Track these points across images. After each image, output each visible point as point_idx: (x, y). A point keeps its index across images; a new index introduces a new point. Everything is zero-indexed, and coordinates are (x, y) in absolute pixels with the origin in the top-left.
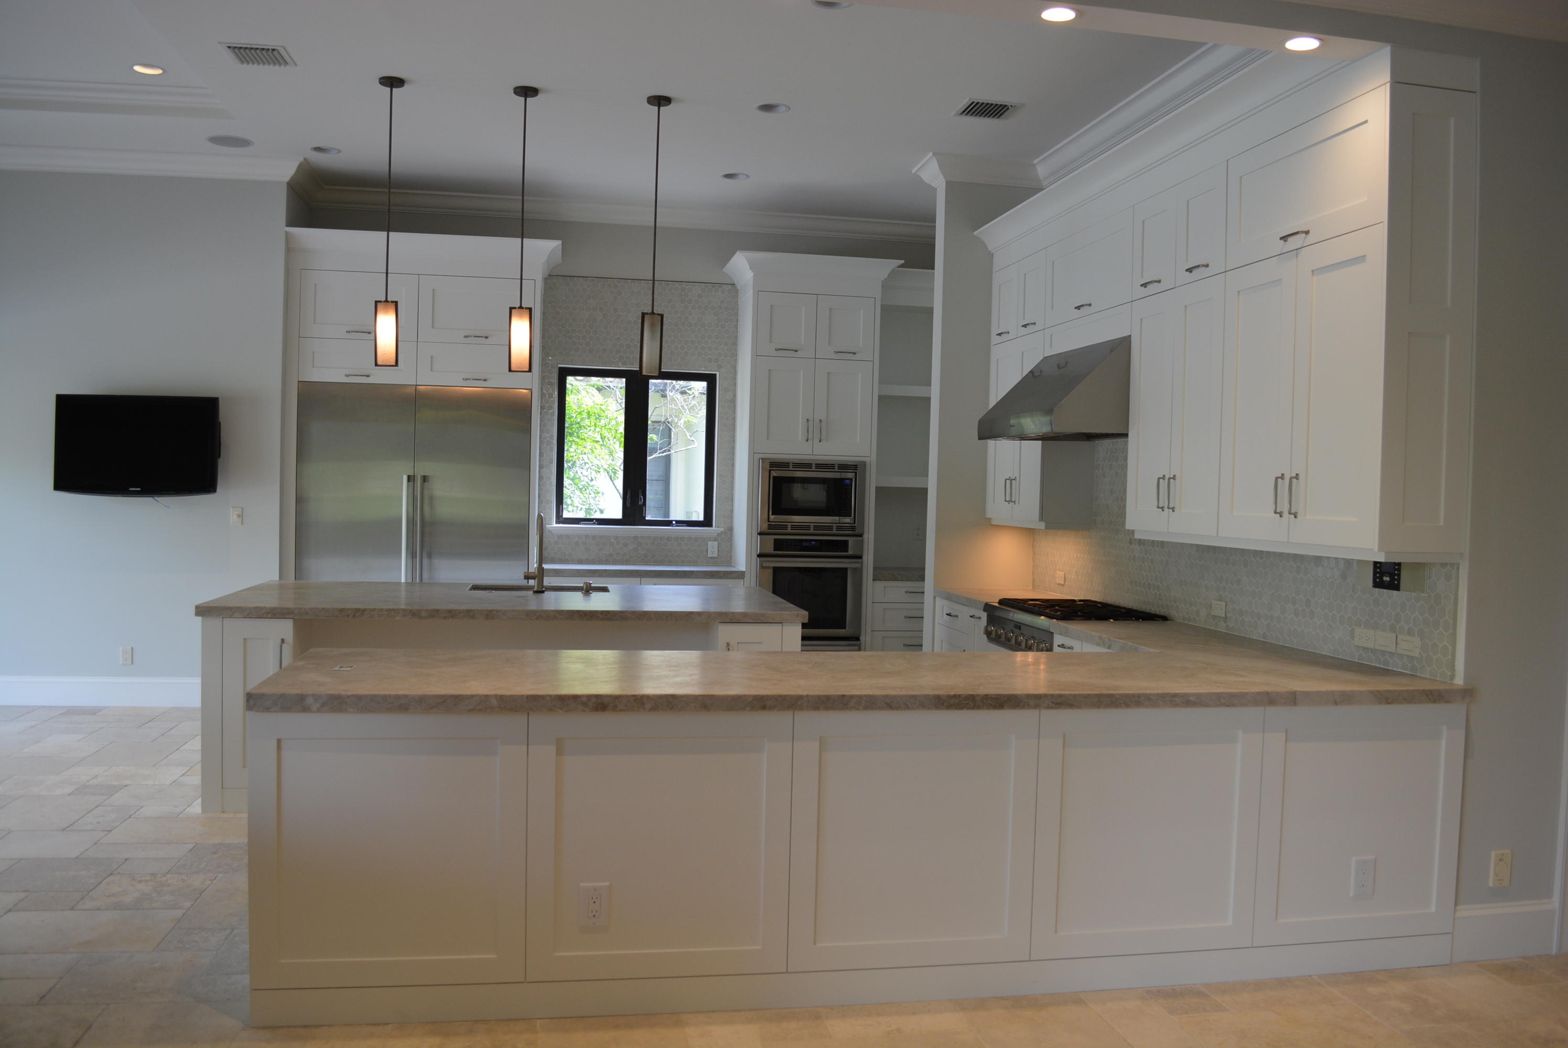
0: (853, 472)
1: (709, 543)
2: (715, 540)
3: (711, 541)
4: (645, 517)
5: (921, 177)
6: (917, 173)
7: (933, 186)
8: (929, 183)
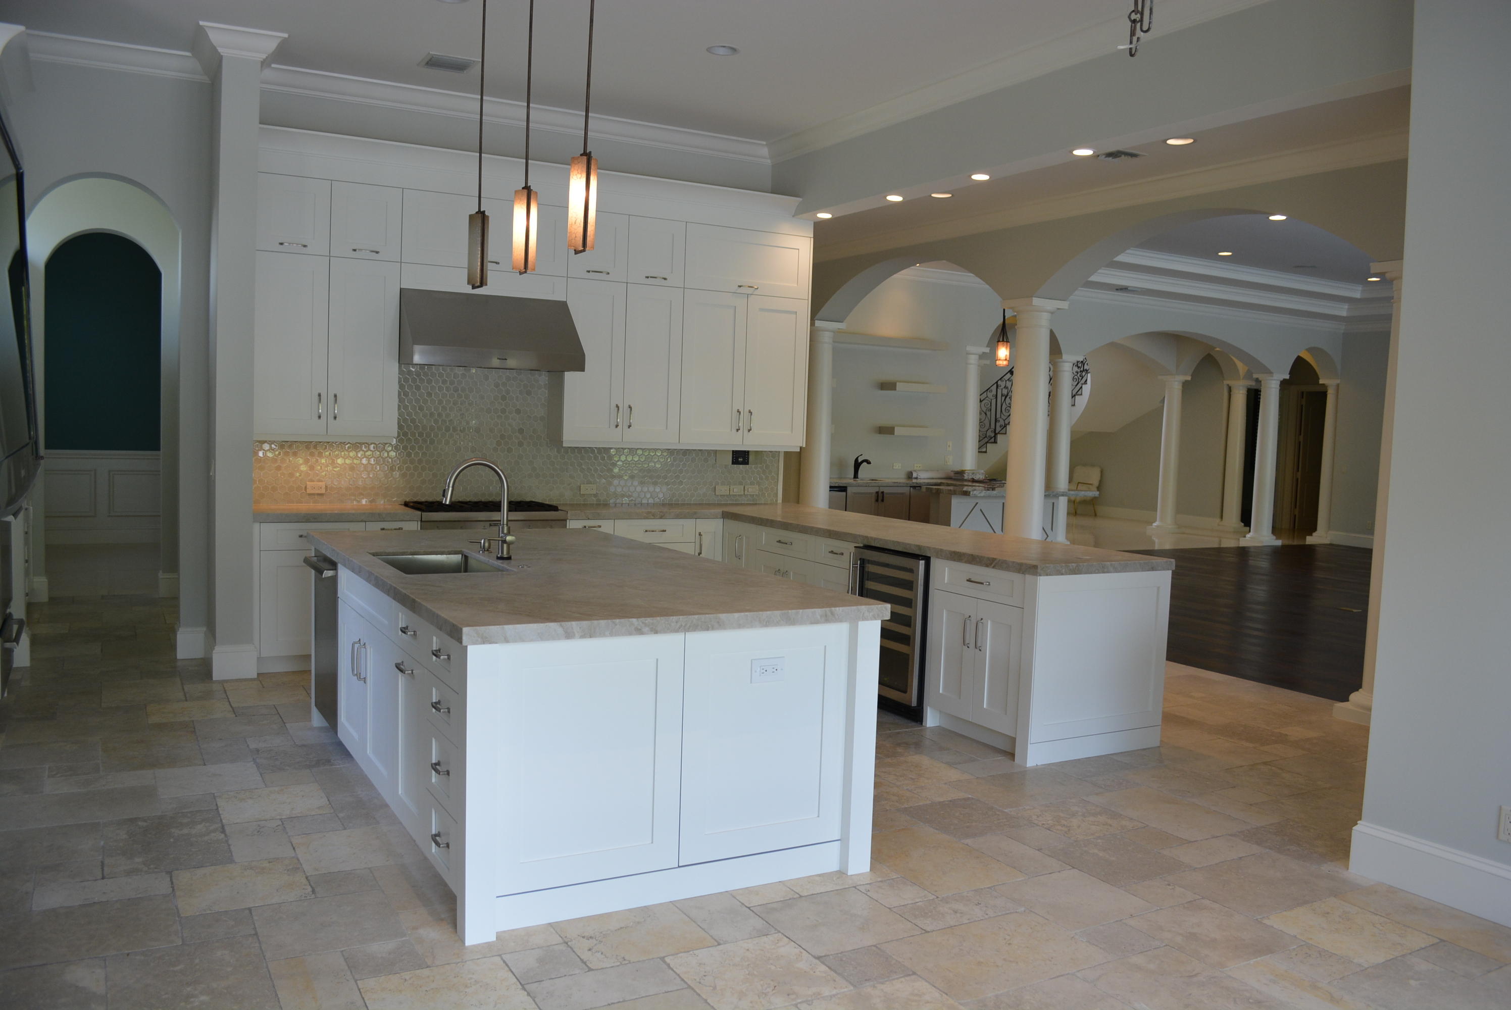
5: (207, 34)
6: (205, 28)
7: (219, 51)
8: (215, 45)
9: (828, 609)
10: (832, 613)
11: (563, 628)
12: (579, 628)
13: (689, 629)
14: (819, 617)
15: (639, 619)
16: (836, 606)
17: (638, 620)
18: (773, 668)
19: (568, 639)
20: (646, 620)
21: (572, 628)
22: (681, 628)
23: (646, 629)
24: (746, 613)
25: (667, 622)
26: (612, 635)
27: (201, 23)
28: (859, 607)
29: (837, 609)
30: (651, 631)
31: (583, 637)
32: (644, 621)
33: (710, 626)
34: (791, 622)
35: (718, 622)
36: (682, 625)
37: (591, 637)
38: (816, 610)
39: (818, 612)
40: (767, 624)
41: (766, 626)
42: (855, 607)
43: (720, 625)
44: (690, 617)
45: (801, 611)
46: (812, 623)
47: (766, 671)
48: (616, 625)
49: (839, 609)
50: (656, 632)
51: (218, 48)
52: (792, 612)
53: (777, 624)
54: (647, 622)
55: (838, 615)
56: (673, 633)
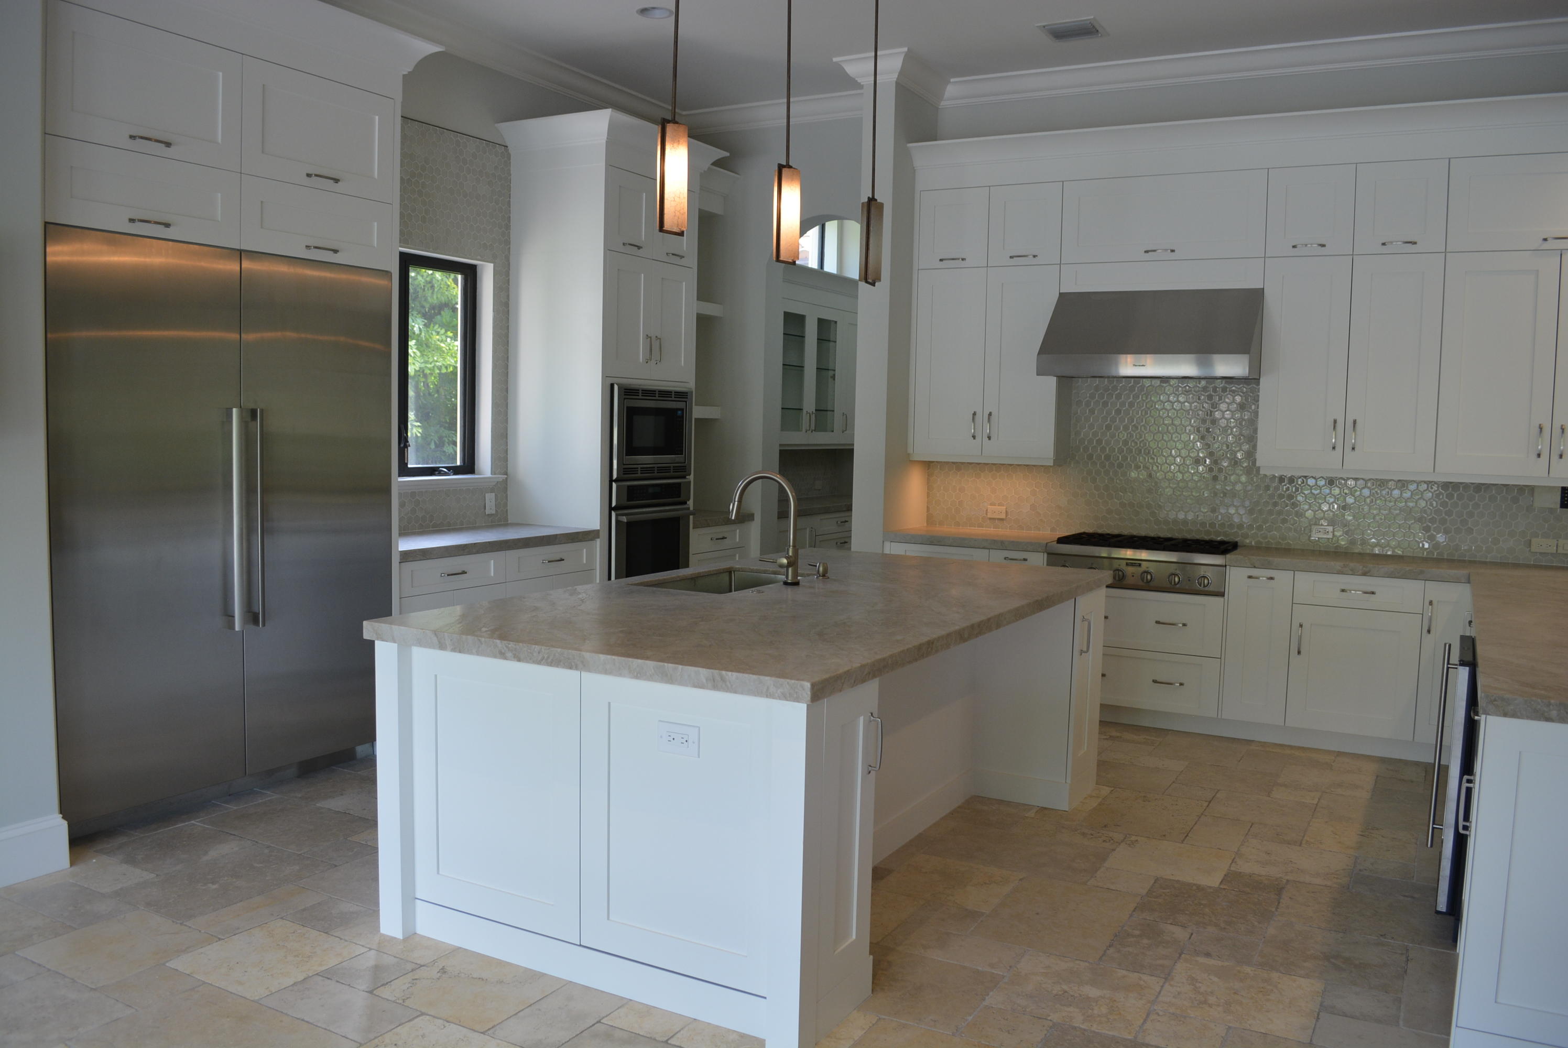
0: (684, 401)
1: (487, 496)
2: (492, 490)
3: (488, 493)
4: (407, 464)
5: (844, 68)
6: (840, 63)
7: (859, 81)
8: (853, 77)
9: (716, 672)
10: (723, 680)
11: (437, 638)
12: (450, 640)
13: (552, 663)
14: (705, 681)
15: (503, 641)
16: (727, 669)
17: (501, 642)
18: (682, 738)
19: (441, 650)
20: (509, 644)
21: (445, 640)
22: (544, 661)
23: (509, 654)
24: (614, 657)
25: (529, 651)
26: (478, 653)
27: (835, 60)
28: (762, 677)
29: (730, 673)
30: (514, 657)
31: (454, 650)
32: (507, 645)
33: (573, 664)
34: (669, 679)
35: (582, 662)
36: (544, 657)
37: (460, 652)
38: (700, 669)
39: (704, 673)
40: (638, 675)
41: (637, 677)
42: (754, 677)
43: (584, 666)
44: (553, 649)
45: (680, 667)
46: (695, 686)
47: (674, 739)
48: (482, 644)
49: (732, 675)
50: (519, 660)
51: (856, 79)
52: (669, 666)
53: (650, 678)
54: (510, 646)
55: (730, 682)
56: (535, 664)
